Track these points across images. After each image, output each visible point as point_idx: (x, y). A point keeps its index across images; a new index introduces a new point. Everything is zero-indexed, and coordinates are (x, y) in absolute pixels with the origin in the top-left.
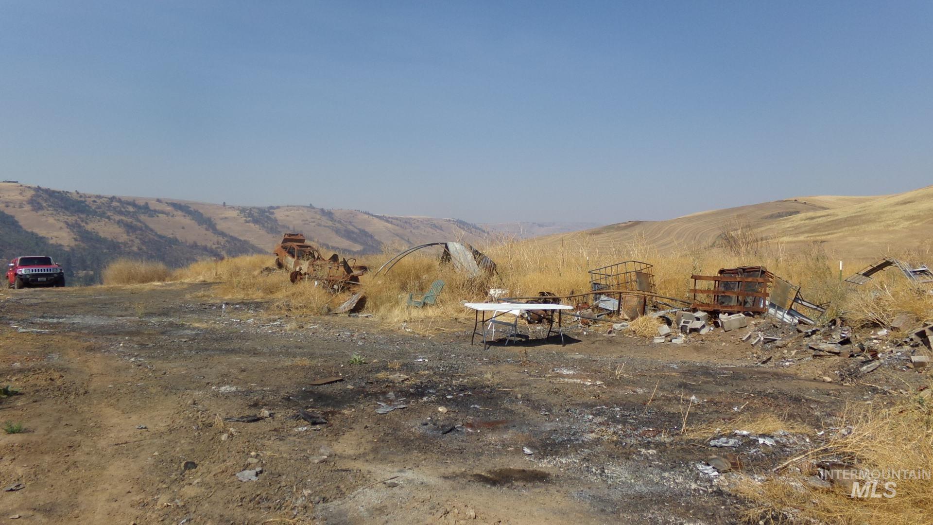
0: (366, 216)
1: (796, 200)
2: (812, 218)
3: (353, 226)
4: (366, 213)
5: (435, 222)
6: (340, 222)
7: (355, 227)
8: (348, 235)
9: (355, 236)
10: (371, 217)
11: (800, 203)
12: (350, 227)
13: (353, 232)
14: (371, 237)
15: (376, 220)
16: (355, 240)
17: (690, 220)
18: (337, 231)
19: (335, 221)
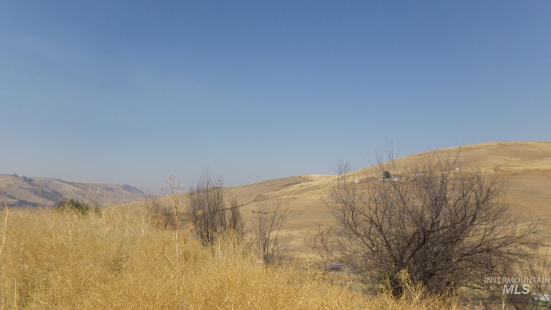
0: (58, 182)
1: (300, 177)
2: (302, 186)
3: (48, 188)
4: (59, 180)
5: (108, 186)
6: (38, 186)
7: (50, 189)
8: (44, 194)
9: (49, 195)
10: (62, 183)
11: (303, 178)
12: (46, 189)
13: (48, 193)
14: (61, 195)
15: (66, 185)
16: (49, 198)
17: (246, 187)
18: (35, 192)
19: (34, 185)
